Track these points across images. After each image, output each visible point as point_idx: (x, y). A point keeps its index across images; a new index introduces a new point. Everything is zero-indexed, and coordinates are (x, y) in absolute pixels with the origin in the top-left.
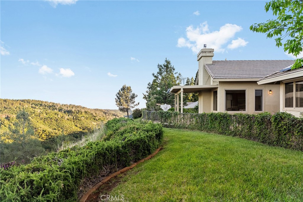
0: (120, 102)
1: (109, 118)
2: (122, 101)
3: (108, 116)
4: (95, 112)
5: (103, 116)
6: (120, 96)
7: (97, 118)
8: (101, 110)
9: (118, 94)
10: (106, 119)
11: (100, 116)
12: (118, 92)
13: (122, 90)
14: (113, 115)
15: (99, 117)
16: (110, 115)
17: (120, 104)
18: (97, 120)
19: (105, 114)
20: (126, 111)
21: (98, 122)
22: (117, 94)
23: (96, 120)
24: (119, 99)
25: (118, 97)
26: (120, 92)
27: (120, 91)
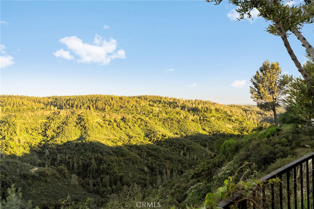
0: (258, 92)
1: (251, 118)
2: (262, 90)
3: (250, 116)
4: (230, 109)
5: (243, 115)
6: (259, 82)
7: (233, 118)
8: (239, 107)
9: (255, 78)
10: (247, 119)
11: (238, 115)
12: (255, 74)
13: (261, 71)
14: (258, 113)
15: (236, 117)
16: (253, 113)
17: (260, 96)
18: (233, 121)
19: (246, 112)
20: (272, 109)
21: (235, 125)
22: (253, 79)
23: (232, 121)
24: (256, 87)
25: (254, 83)
26: (258, 74)
27: (257, 72)
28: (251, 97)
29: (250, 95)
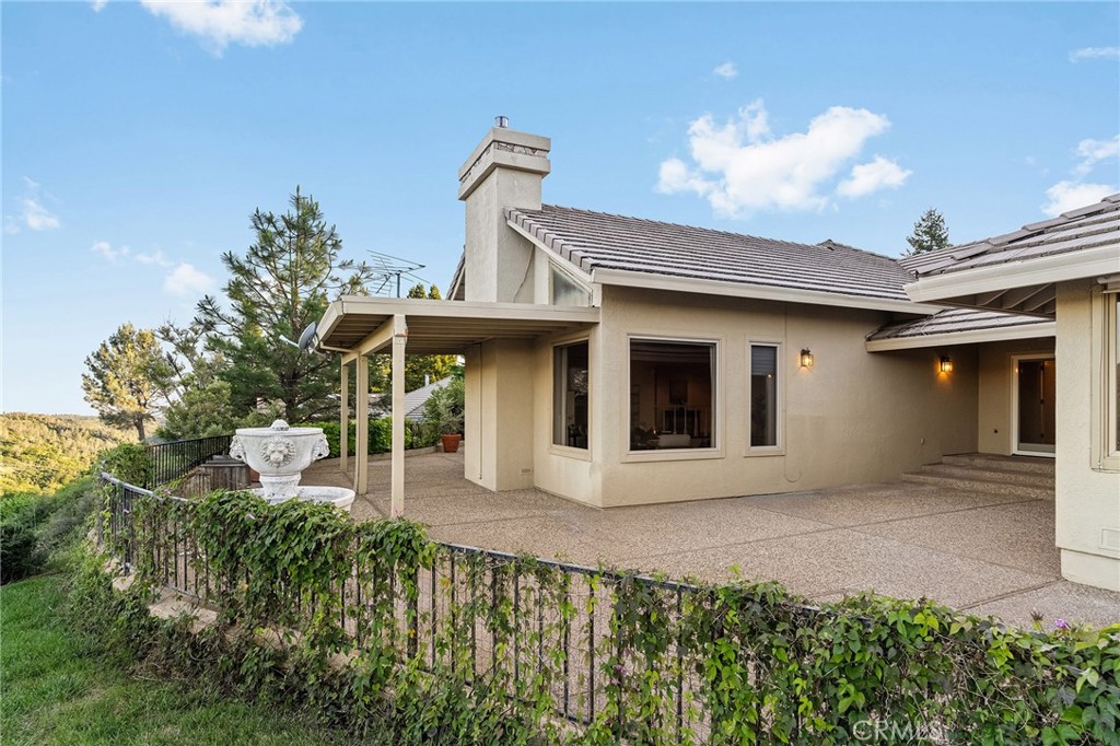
0: (104, 388)
1: (74, 448)
2: (114, 384)
3: (70, 441)
4: (9, 423)
5: (48, 441)
6: (107, 367)
7: (15, 448)
8: (39, 420)
9: (98, 356)
10: (60, 452)
11: (32, 439)
12: (97, 348)
13: (114, 343)
14: (95, 436)
15: (27, 444)
16: (79, 435)
17: (107, 396)
18: (18, 455)
19: (58, 433)
20: (135, 424)
21: (22, 466)
22: (93, 359)
23: (14, 457)
24: (100, 376)
25: (94, 369)
26: (107, 350)
27: (104, 345)
28: (85, 399)
29: (84, 393)
